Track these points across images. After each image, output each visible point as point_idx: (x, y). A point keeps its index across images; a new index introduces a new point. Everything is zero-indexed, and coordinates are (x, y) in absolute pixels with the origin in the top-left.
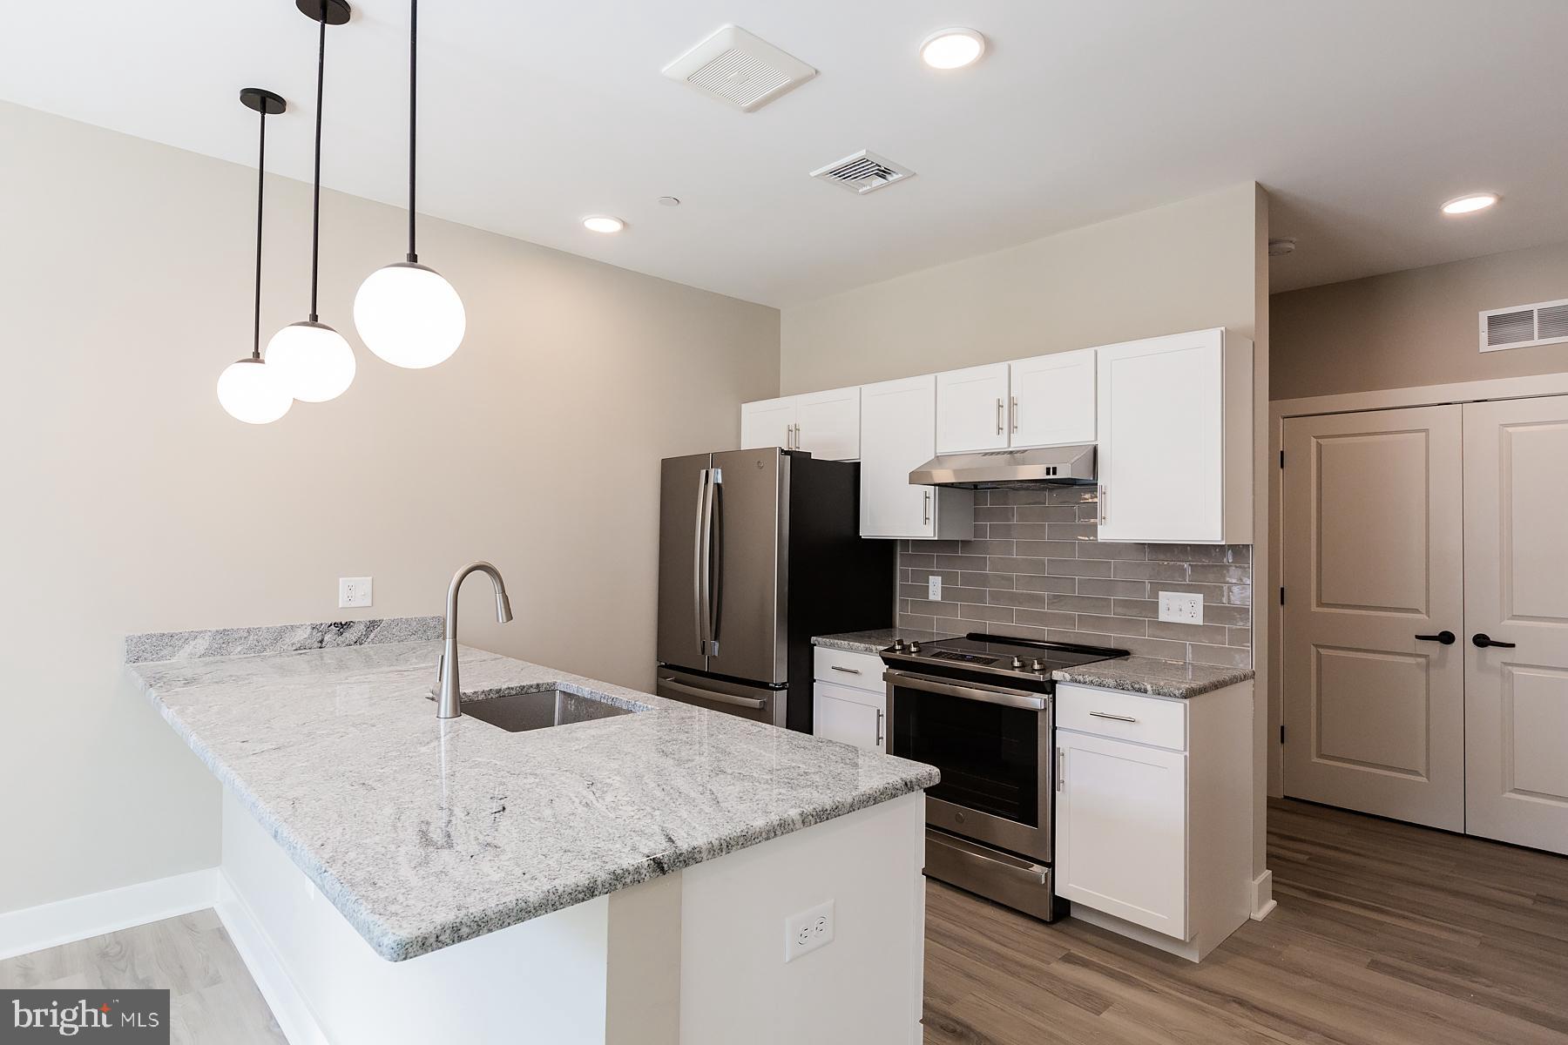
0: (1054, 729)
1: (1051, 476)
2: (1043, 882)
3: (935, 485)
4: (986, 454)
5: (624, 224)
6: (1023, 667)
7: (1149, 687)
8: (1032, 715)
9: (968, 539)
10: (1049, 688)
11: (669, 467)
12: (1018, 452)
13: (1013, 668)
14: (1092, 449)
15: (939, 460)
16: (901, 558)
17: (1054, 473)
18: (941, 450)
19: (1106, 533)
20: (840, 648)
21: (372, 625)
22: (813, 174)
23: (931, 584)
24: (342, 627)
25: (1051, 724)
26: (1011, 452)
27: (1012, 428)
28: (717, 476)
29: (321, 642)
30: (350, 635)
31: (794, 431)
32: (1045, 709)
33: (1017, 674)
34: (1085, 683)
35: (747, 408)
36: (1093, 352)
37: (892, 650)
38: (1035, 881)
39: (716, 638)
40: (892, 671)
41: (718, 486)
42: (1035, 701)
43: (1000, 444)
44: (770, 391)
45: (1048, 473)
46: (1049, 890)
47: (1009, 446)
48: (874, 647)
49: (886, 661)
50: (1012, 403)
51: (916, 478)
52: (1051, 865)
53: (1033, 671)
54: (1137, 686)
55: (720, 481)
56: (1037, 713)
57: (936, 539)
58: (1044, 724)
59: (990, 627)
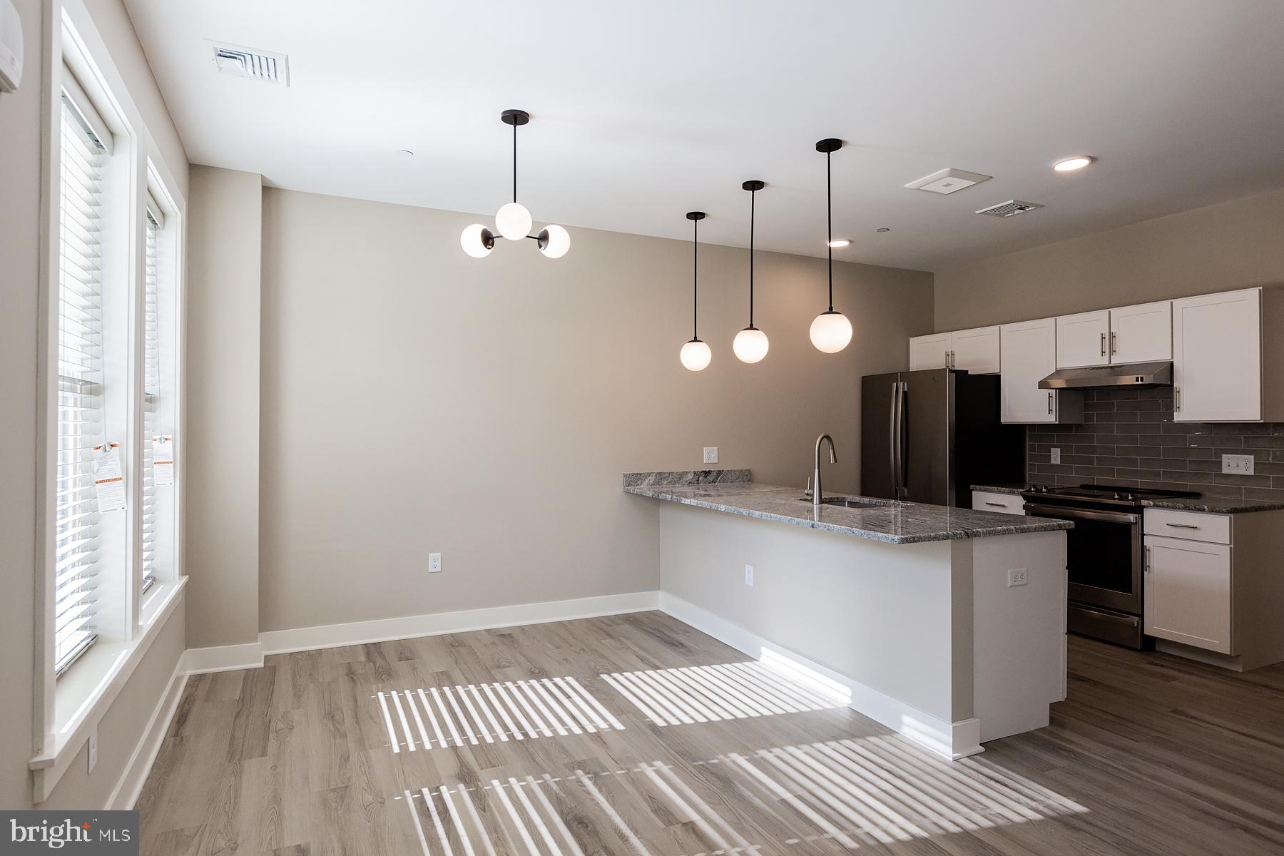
0: (1143, 535)
1: (1140, 383)
2: (1136, 625)
3: (1056, 389)
4: (1093, 368)
5: (851, 242)
6: (1120, 499)
7: (1206, 507)
8: (1127, 527)
9: (1080, 423)
10: (1139, 510)
11: (865, 380)
12: (1116, 367)
13: (1115, 499)
14: (1169, 364)
15: (1058, 373)
16: (1029, 436)
17: (1142, 380)
18: (1060, 366)
19: (1179, 417)
20: (991, 491)
21: (719, 473)
22: (977, 212)
23: (1052, 454)
24: (707, 473)
25: (1140, 532)
26: (1112, 367)
27: (1112, 352)
28: (902, 386)
29: (698, 481)
30: (710, 478)
31: (950, 355)
32: (1136, 523)
33: (1116, 502)
34: (1163, 507)
35: (913, 341)
36: (1170, 303)
37: (1030, 491)
38: (1131, 625)
39: (905, 485)
40: (1028, 504)
41: (905, 393)
42: (1131, 517)
43: (1104, 361)
44: (928, 329)
45: (1137, 380)
46: (1140, 631)
47: (1110, 363)
48: (1016, 490)
49: (1025, 497)
50: (1112, 336)
51: (1043, 384)
52: (1142, 616)
53: (1128, 500)
54: (1198, 507)
55: (906, 389)
56: (1131, 526)
57: (1057, 423)
58: (1135, 532)
59: (1097, 480)
